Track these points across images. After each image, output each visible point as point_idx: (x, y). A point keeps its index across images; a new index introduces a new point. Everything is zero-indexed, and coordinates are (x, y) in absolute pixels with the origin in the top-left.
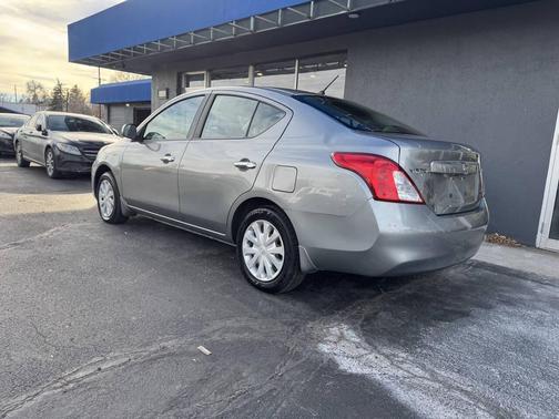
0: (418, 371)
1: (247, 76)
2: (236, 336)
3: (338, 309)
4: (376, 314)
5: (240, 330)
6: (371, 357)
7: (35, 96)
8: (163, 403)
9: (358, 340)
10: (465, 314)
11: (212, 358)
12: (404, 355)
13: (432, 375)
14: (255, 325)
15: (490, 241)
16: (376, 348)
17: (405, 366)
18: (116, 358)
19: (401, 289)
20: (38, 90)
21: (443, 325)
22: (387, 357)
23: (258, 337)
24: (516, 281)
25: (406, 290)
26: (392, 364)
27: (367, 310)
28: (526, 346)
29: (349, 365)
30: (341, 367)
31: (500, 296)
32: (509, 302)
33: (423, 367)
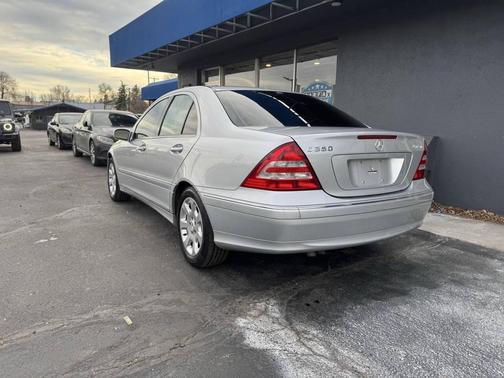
0: (321, 349)
1: (253, 69)
2: (163, 308)
3: (274, 285)
4: (311, 290)
5: (170, 303)
6: (282, 333)
7: (106, 96)
8: (68, 365)
9: (277, 316)
10: (404, 293)
11: (132, 328)
12: (315, 332)
13: (333, 354)
14: (186, 298)
15: (476, 218)
16: (291, 324)
17: (310, 343)
18: (53, 323)
19: (350, 266)
20: (108, 91)
21: (373, 304)
22: (298, 333)
23: (183, 309)
24: (480, 260)
25: (355, 267)
26: (299, 341)
27: (303, 286)
28: (454, 328)
29: (254, 340)
30: (247, 342)
31: (452, 275)
32: (460, 282)
33: (328, 346)
